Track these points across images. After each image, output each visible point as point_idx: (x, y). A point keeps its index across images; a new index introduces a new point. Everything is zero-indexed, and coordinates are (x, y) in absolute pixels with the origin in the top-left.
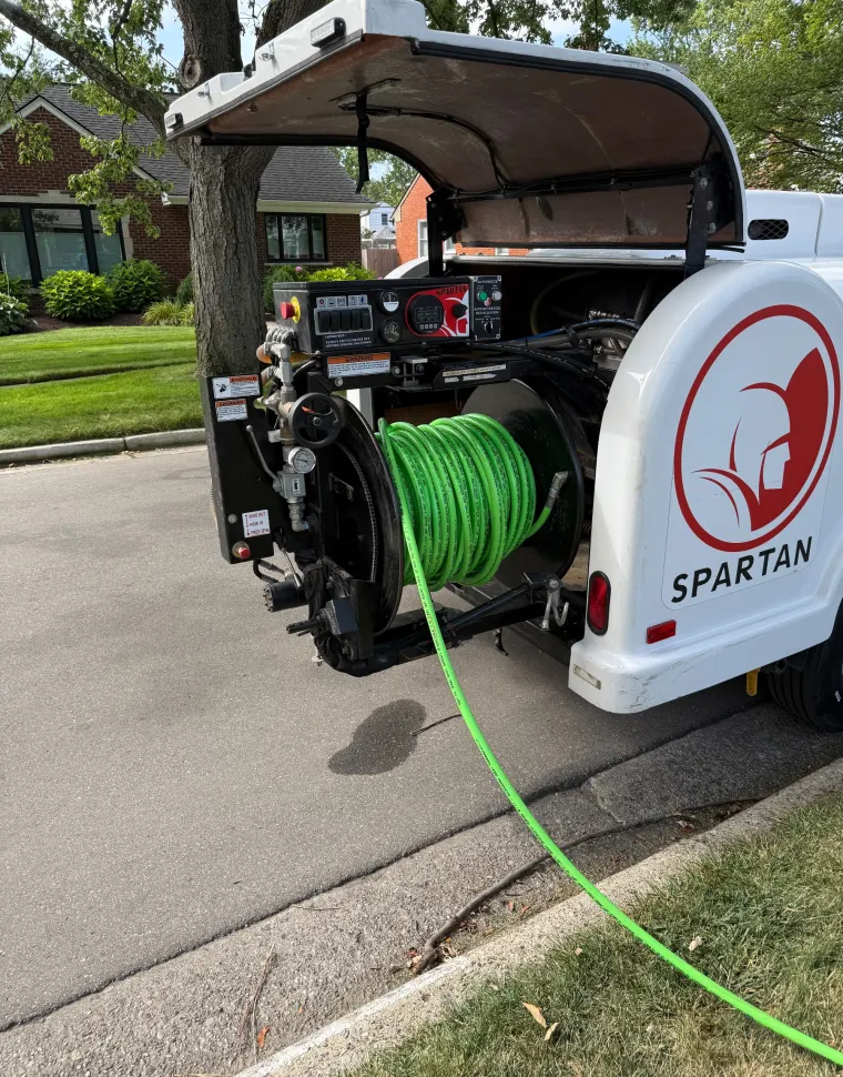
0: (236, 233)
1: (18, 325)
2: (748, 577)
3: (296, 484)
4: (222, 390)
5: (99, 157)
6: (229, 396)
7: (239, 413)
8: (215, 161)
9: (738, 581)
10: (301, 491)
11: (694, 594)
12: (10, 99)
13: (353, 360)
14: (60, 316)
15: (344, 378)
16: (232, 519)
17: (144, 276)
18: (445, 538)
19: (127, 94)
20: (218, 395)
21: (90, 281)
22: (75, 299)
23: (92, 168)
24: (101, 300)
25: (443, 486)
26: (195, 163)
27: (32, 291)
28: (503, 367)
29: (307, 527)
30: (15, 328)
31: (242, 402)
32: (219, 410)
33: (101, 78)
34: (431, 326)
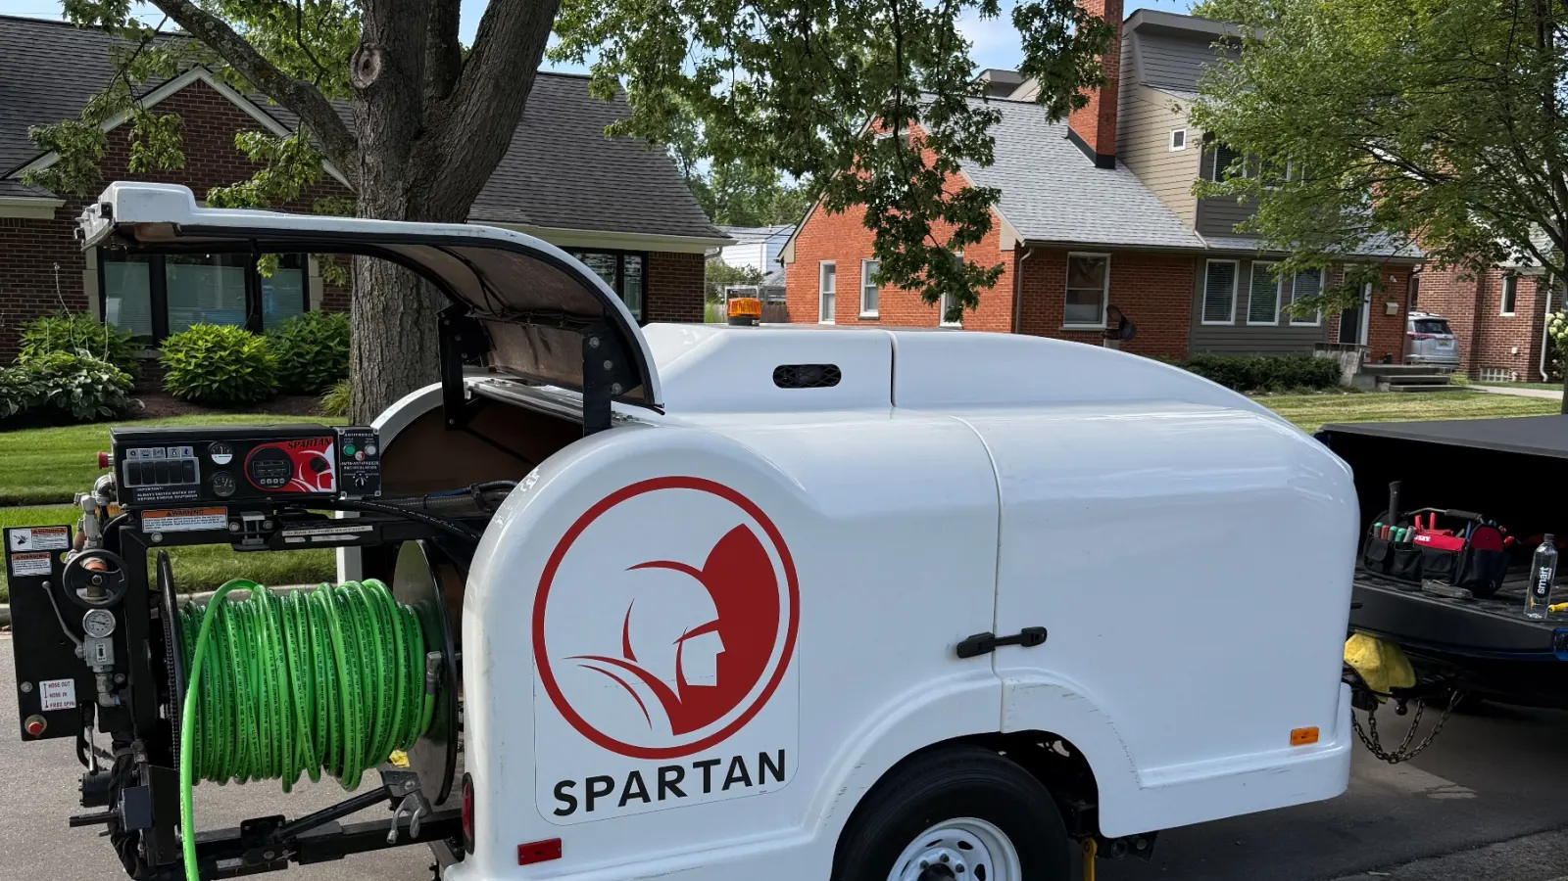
0: (418, 294)
1: (112, 407)
2: (680, 794)
3: (101, 650)
4: (21, 542)
5: (260, 165)
6: (31, 548)
7: (44, 567)
8: (394, 189)
9: (662, 796)
10: (108, 658)
11: (590, 807)
12: (127, 81)
13: (175, 514)
14: (185, 396)
15: (163, 534)
16: (26, 687)
17: (331, 338)
18: (274, 722)
19: (281, 90)
20: (15, 547)
21: (241, 342)
22: (211, 368)
23: (250, 179)
24: (256, 372)
25: (273, 658)
26: (365, 191)
27: (147, 354)
28: (370, 528)
29: (118, 702)
30: (106, 412)
31: (46, 557)
32: (15, 564)
33: (246, 65)
34: (276, 481)
